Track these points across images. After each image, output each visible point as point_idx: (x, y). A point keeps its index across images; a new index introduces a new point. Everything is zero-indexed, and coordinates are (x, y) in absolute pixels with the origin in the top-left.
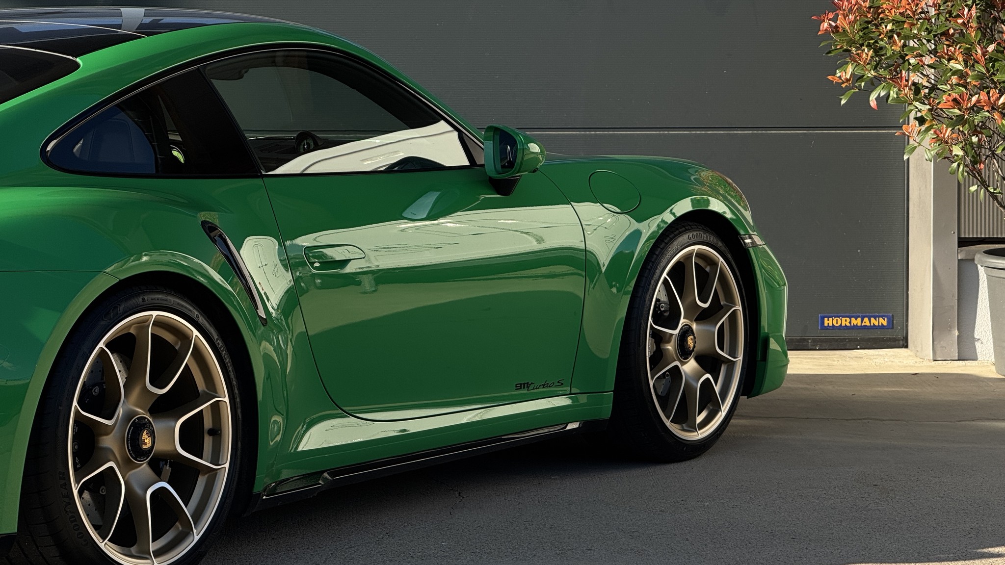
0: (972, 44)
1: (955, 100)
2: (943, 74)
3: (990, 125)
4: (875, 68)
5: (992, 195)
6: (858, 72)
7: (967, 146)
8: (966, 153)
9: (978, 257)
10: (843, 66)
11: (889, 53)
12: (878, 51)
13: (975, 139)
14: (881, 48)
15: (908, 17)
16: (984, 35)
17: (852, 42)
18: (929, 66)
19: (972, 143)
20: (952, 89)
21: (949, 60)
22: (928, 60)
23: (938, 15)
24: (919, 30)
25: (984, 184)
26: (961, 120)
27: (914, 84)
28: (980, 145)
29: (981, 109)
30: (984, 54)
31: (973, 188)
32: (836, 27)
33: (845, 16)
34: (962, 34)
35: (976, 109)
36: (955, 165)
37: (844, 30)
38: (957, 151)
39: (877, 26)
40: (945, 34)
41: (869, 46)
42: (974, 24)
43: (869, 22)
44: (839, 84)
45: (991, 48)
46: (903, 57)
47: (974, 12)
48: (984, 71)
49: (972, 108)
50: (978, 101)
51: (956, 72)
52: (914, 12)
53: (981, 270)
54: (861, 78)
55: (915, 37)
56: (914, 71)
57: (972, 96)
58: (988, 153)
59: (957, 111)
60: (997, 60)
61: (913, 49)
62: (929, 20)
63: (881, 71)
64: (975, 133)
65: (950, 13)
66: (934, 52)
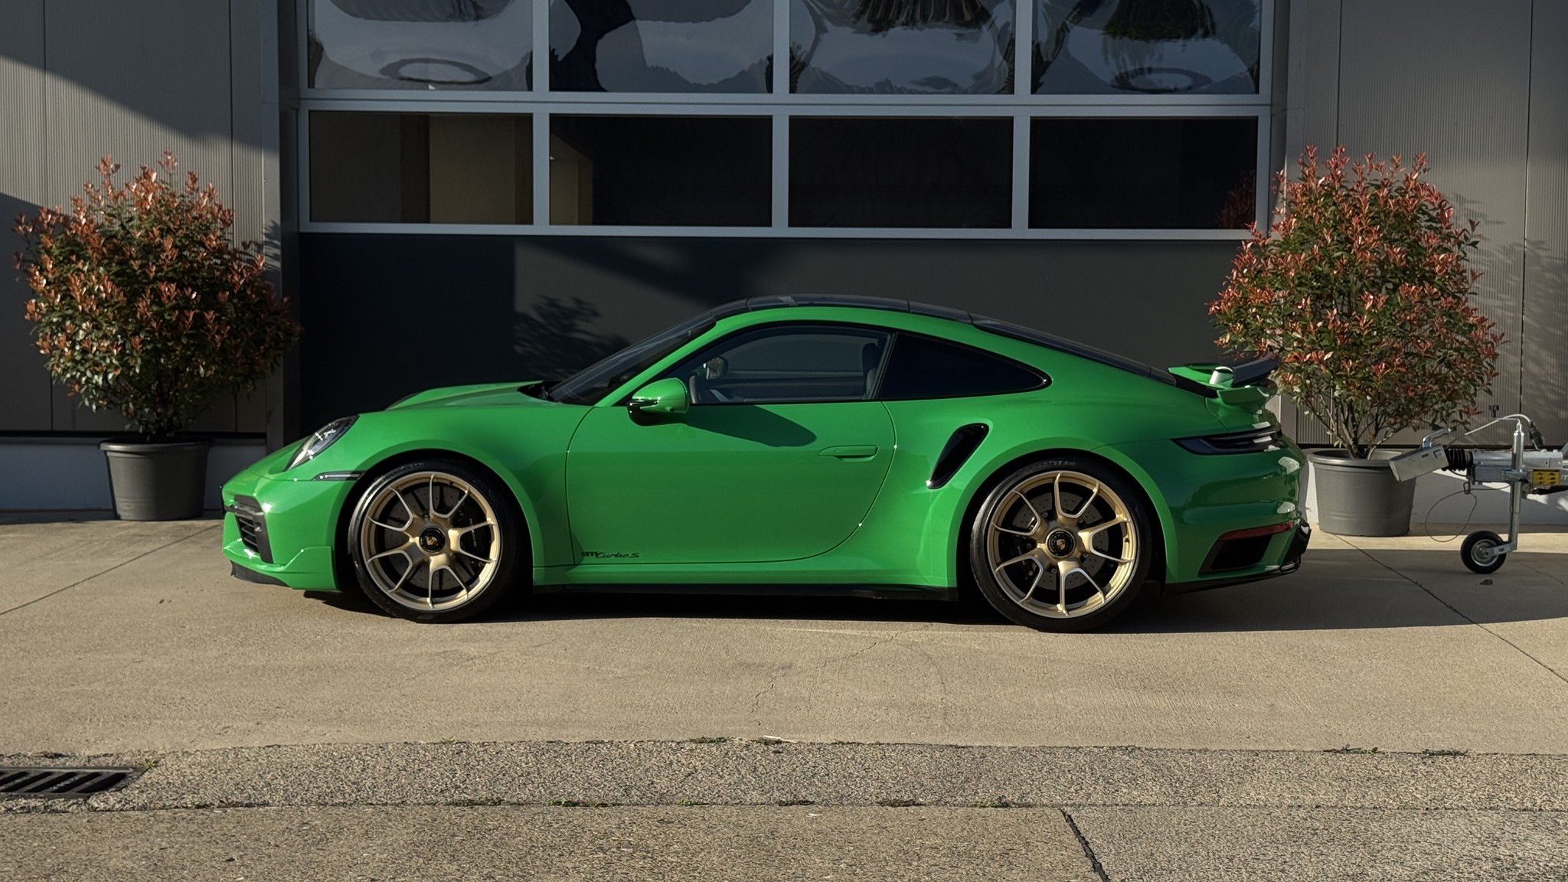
0: (1308, 321)
1: (1295, 357)
2: (1289, 340)
3: (1318, 372)
4: (1244, 337)
5: (1319, 417)
6: (1234, 339)
7: (1303, 386)
8: (1302, 390)
9: (1308, 456)
10: (1224, 335)
11: (1253, 327)
12: (1246, 326)
13: (1308, 382)
14: (1248, 324)
15: (1266, 304)
16: (1315, 316)
17: (1230, 320)
18: (1280, 335)
19: (1306, 384)
20: (1294, 350)
21: (1292, 332)
22: (1278, 332)
23: (1285, 303)
24: (1273, 313)
25: (1313, 410)
26: (1299, 370)
27: (1269, 346)
28: (1311, 385)
29: (1312, 363)
30: (1315, 328)
31: (1307, 413)
32: (1220, 310)
33: (1225, 304)
34: (1300, 315)
35: (1310, 362)
36: (1295, 398)
37: (1225, 312)
38: (1297, 389)
39: (1246, 310)
40: (1290, 315)
41: (1241, 322)
42: (1309, 309)
43: (1240, 308)
44: (1221, 346)
45: (1320, 324)
46: (1262, 330)
47: (1308, 302)
48: (1315, 338)
49: (1306, 362)
50: (1311, 358)
51: (1297, 339)
52: (1270, 301)
53: (1311, 465)
54: (1235, 342)
55: (1270, 316)
56: (1269, 338)
57: (1307, 354)
58: (1317, 391)
59: (1297, 364)
60: (1323, 332)
61: (1269, 324)
62: (1280, 306)
63: (1248, 338)
64: (1309, 378)
65: (1293, 302)
66: (1282, 327)
